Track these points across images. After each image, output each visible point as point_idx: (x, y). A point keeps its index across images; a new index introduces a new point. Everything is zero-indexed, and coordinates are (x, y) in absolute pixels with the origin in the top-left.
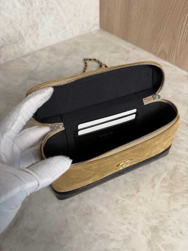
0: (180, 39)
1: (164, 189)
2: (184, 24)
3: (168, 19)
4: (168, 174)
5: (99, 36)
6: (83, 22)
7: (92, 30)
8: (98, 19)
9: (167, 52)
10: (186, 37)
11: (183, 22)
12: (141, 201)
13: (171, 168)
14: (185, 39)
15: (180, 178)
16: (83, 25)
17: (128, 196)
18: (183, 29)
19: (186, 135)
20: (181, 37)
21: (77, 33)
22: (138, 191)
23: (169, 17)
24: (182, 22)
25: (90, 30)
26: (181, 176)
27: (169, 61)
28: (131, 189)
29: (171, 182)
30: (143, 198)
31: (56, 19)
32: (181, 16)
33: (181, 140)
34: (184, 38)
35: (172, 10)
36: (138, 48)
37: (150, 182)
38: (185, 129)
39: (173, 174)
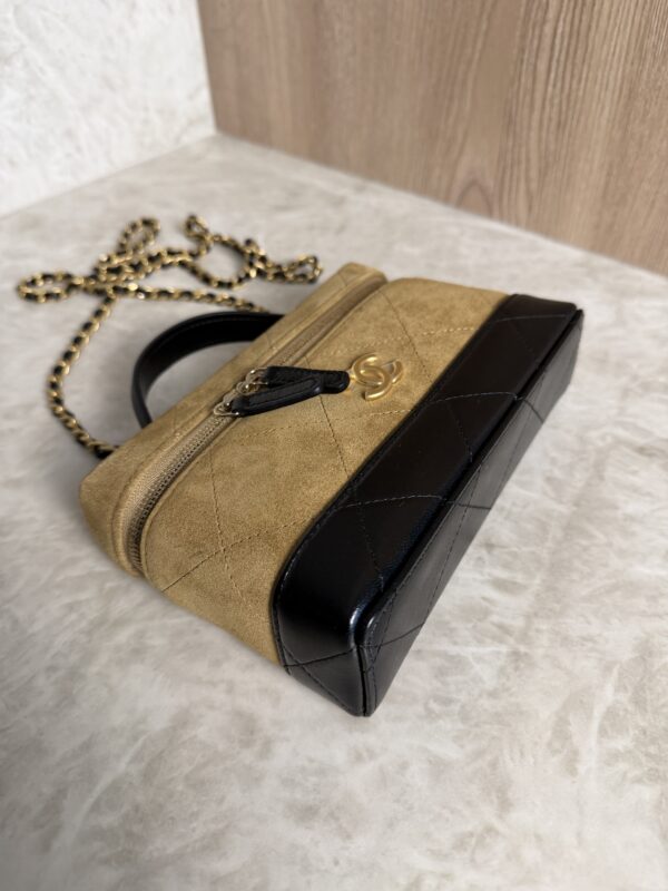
0: (535, 124)
1: (622, 766)
2: (542, 67)
3: (477, 56)
4: (620, 688)
5: (215, 156)
6: (146, 109)
7: (186, 139)
8: (205, 96)
9: (490, 183)
10: (555, 116)
11: (537, 57)
12: (531, 854)
13: (627, 655)
14: (554, 124)
16: (146, 122)
17: (461, 843)
18: (540, 86)
19: (649, 494)
20: (536, 115)
21: (125, 153)
22: (505, 805)
23: (479, 45)
24: (532, 60)
25: (178, 140)
27: (502, 218)
28: (469, 803)
29: (643, 723)
30: (538, 838)
31: (31, 98)
32: (523, 37)
33: (631, 518)
34: (550, 119)
35: (485, 17)
36: (375, 186)
37: (549, 745)
38: (635, 468)
39: (642, 680)
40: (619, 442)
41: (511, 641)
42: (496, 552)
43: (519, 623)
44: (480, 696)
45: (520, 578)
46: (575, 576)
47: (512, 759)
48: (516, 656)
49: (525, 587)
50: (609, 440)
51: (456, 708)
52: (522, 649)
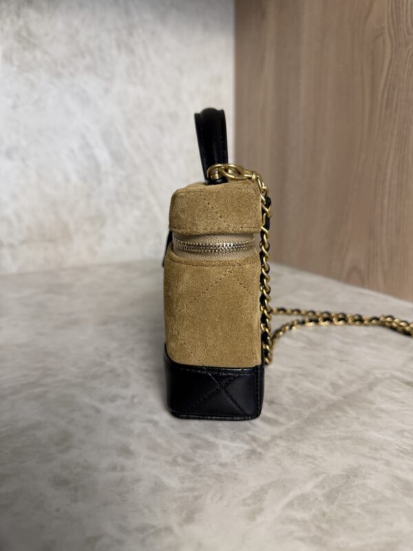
1: (293, 527)
4: (321, 486)
9: (362, 266)
10: (394, 227)
11: (382, 198)
13: (336, 471)
14: (394, 231)
15: (364, 501)
18: (385, 212)
19: (403, 402)
20: (384, 228)
22: (189, 519)
26: (370, 497)
29: (326, 510)
32: (375, 189)
33: (382, 411)
34: (392, 229)
36: (302, 273)
37: (245, 500)
38: (399, 389)
39: (340, 486)
40: (393, 377)
41: (255, 445)
42: (274, 406)
43: (267, 438)
44: (214, 463)
45: (281, 419)
46: (321, 427)
47: (211, 499)
48: (253, 452)
49: (282, 424)
50: (388, 375)
51: (194, 464)
52: (259, 450)
